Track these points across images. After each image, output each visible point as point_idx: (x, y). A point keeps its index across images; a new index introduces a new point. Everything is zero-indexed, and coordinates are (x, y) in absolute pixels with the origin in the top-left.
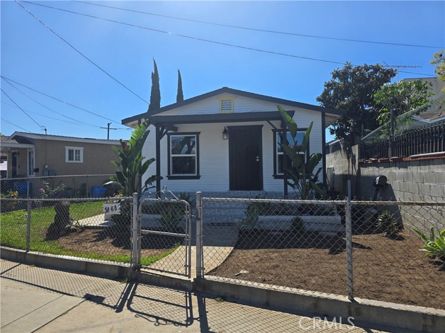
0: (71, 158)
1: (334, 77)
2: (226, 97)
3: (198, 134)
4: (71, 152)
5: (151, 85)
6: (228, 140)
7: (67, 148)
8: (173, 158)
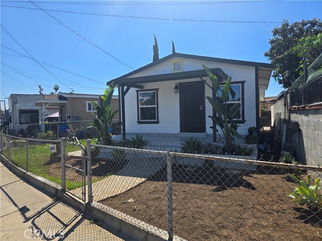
0: (90, 109)
1: (275, 34)
2: (177, 60)
3: (157, 90)
4: (90, 105)
5: (153, 54)
6: (179, 94)
7: (87, 102)
8: (141, 108)
